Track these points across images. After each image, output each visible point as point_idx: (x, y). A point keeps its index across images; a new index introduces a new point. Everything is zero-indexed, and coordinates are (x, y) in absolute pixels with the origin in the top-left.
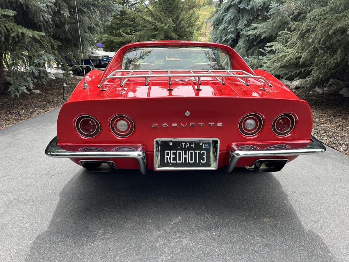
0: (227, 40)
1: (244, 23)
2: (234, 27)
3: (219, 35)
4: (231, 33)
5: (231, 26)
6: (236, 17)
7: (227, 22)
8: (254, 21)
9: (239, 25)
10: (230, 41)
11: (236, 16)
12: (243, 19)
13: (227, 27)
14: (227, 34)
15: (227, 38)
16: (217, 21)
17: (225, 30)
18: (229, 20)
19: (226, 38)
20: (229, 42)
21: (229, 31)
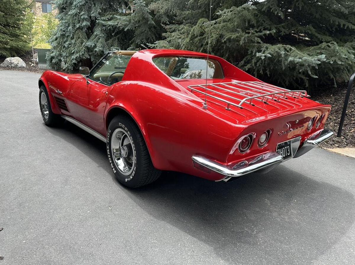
0: (81, 28)
1: (98, 11)
2: (87, 14)
3: (71, 21)
4: (85, 20)
5: (83, 13)
6: (87, 4)
7: (78, 7)
8: (107, 10)
9: (92, 12)
10: (86, 29)
11: (87, 2)
12: (95, 6)
13: (79, 13)
14: (80, 21)
15: (82, 25)
16: (63, 4)
17: (77, 16)
18: (80, 6)
19: (80, 24)
20: (84, 30)
21: (82, 17)
